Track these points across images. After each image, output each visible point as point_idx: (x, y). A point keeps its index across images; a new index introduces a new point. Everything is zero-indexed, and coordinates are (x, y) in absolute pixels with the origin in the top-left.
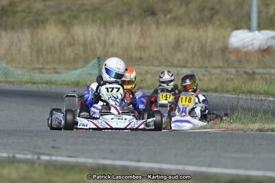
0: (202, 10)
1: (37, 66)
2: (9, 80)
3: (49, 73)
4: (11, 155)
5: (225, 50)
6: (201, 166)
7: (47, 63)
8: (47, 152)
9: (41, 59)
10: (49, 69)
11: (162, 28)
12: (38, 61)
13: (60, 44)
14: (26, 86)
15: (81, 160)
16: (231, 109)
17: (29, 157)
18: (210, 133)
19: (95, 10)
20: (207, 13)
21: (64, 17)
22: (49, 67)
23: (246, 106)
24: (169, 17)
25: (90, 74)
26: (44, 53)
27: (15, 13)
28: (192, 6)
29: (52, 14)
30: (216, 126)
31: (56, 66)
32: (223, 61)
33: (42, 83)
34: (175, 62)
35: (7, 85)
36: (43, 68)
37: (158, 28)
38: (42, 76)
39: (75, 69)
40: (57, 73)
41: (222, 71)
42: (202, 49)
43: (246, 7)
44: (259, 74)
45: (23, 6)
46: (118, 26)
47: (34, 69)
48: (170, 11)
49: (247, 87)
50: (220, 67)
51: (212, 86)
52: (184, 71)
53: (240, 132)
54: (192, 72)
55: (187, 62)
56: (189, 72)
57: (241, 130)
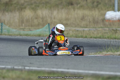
0: (93, 3)
1: (21, 27)
2: (10, 34)
3: (27, 31)
4: (12, 67)
5: (104, 20)
6: (96, 71)
7: (26, 27)
9: (23, 25)
10: (28, 29)
11: (76, 11)
13: (32, 18)
14: (17, 36)
15: (43, 69)
16: (107, 46)
17: (20, 67)
18: (98, 56)
19: (47, 3)
20: (95, 4)
21: (33, 6)
22: (27, 28)
23: (114, 44)
24: (79, 6)
25: (45, 31)
26: (25, 22)
27: (11, 5)
28: (88, 1)
29: (28, 5)
30: (101, 53)
31: (30, 27)
33: (24, 35)
34: (82, 26)
35: (9, 36)
36: (24, 29)
37: (74, 10)
38: (23, 32)
39: (39, 29)
40: (31, 30)
41: (102, 29)
42: (94, 19)
44: (119, 30)
46: (57, 10)
47: (20, 29)
48: (79, 3)
49: (114, 36)
50: (102, 27)
51: (99, 36)
52: (86, 29)
53: (111, 56)
54: (90, 29)
55: (87, 25)
56: (88, 30)
57: (112, 55)
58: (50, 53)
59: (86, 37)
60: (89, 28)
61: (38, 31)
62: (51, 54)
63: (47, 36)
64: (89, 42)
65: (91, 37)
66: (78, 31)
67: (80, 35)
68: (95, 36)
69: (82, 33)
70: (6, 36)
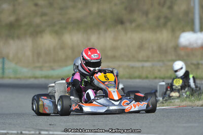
0: (158, 18)
2: (18, 76)
3: (47, 70)
4: (19, 132)
5: (177, 48)
8: (46, 128)
11: (129, 34)
12: (39, 61)
13: (54, 49)
17: (33, 132)
18: (167, 109)
20: (162, 21)
21: (57, 28)
22: (47, 65)
24: (134, 25)
26: (43, 55)
28: (151, 16)
30: (171, 104)
31: (51, 64)
33: (42, 78)
35: (16, 80)
36: (42, 67)
38: (41, 72)
40: (53, 69)
42: (160, 47)
43: (191, 15)
44: (202, 64)
48: (134, 21)
51: (168, 75)
52: (148, 64)
53: (189, 107)
54: (153, 65)
55: (148, 58)
57: (190, 106)
59: (147, 78)
65: (156, 78)
66: (133, 67)
67: (137, 74)
68: (162, 75)
69: (139, 72)
70: (11, 80)
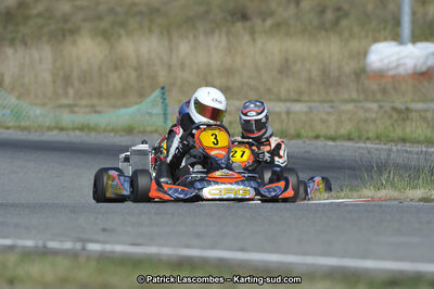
0: (322, 11)
1: (64, 101)
2: (23, 124)
3: (85, 113)
4: (40, 243)
5: (361, 73)
7: (81, 98)
9: (71, 91)
10: (86, 106)
11: (259, 43)
12: (66, 95)
13: (100, 68)
14: (50, 133)
16: (377, 167)
18: (347, 205)
19: (154, 12)
20: (329, 15)
21: (104, 24)
22: (84, 102)
24: (269, 22)
25: (150, 114)
26: (76, 83)
27: (27, 18)
28: (305, 5)
29: (85, 20)
30: (355, 194)
31: (95, 101)
32: (357, 91)
33: (74, 129)
34: (283, 94)
35: (20, 133)
36: (75, 105)
37: (254, 40)
38: (73, 117)
39: (125, 106)
40: (96, 112)
41: (356, 107)
42: (325, 73)
43: (391, 6)
44: (416, 111)
45: (40, 8)
46: (191, 37)
47: (60, 106)
48: (271, 14)
49: (399, 132)
50: (353, 101)
51: (343, 131)
52: (297, 107)
53: (393, 203)
54: (310, 108)
55: (300, 93)
56: (305, 109)
57: (395, 199)
58: (176, 191)
59: (298, 136)
60: (309, 104)
61: (124, 115)
62: (182, 196)
63: (156, 131)
64: (309, 152)
65: (317, 137)
68: (333, 133)
69: (282, 122)
70: (10, 131)
